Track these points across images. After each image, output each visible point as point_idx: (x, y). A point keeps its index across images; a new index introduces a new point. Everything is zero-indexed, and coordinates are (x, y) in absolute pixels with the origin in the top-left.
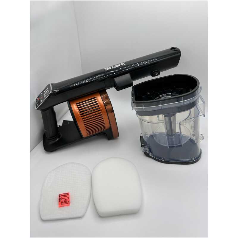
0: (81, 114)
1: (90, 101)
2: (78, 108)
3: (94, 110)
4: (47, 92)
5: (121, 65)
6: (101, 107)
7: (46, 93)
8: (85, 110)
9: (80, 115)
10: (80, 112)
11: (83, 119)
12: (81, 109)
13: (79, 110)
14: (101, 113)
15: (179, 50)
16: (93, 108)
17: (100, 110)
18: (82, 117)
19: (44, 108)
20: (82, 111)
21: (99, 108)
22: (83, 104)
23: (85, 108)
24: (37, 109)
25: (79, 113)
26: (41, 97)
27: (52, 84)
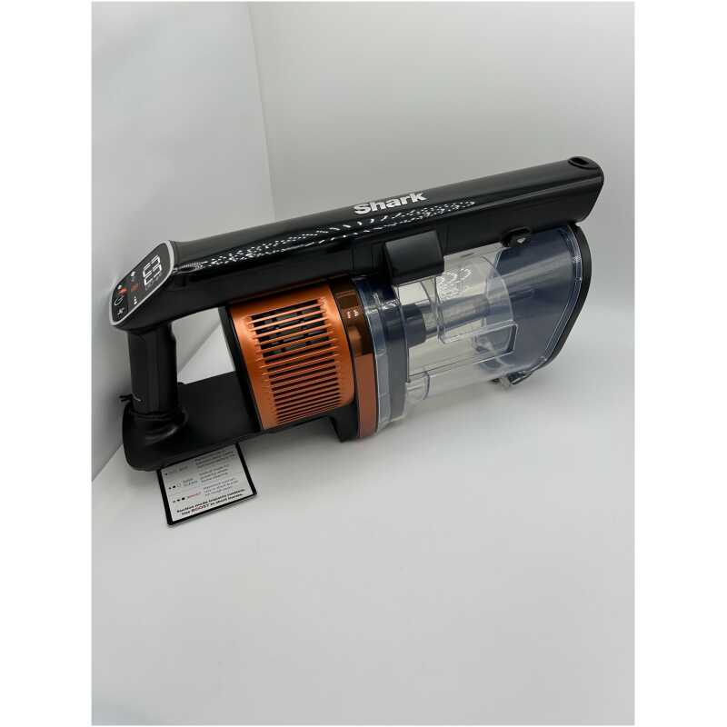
0: (265, 355)
1: (299, 313)
2: (259, 332)
3: (308, 343)
4: (154, 268)
5: (409, 200)
6: (332, 336)
7: (154, 273)
8: (281, 342)
9: (262, 358)
10: (263, 347)
11: (269, 370)
12: (267, 338)
13: (261, 339)
14: (330, 354)
15: (598, 168)
16: (306, 335)
17: (329, 346)
18: (267, 362)
19: (140, 325)
20: (269, 345)
21: (327, 338)
22: (274, 320)
23: (279, 334)
24: (118, 326)
25: (260, 348)
26: (133, 284)
27: (174, 244)
